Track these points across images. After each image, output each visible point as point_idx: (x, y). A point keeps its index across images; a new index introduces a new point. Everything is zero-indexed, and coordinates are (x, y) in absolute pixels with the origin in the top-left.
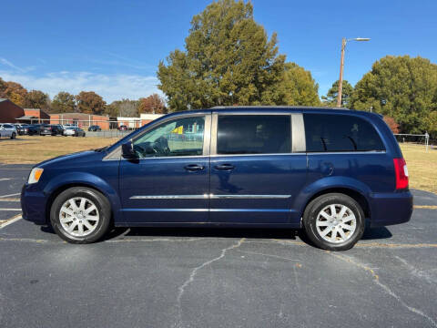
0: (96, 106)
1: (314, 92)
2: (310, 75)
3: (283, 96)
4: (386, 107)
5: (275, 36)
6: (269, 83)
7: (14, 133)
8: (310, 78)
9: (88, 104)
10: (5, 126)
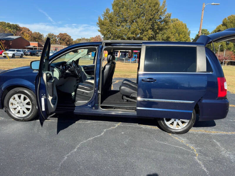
0: (68, 41)
1: (187, 36)
2: (185, 26)
3: (169, 37)
4: (229, 46)
5: (164, 2)
6: (161, 30)
7: (22, 54)
8: (186, 28)
9: (63, 40)
10: (17, 51)
